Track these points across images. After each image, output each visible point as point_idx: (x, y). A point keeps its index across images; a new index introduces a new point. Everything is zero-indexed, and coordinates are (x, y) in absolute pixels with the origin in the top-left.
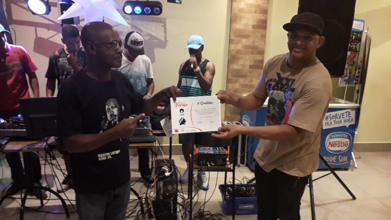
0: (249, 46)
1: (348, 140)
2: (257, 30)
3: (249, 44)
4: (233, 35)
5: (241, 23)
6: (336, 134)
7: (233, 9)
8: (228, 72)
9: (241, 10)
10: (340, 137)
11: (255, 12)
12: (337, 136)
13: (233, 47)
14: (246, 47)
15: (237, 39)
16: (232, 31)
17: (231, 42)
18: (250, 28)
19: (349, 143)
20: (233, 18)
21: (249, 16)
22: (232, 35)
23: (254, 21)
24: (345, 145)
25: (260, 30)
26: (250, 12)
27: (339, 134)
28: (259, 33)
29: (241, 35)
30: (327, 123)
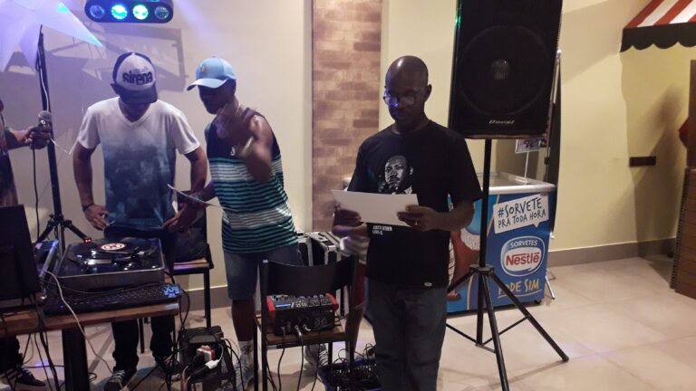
0: (351, 83)
1: (538, 250)
2: (363, 52)
3: (351, 80)
4: (320, 64)
5: (333, 39)
6: (518, 240)
7: (315, 11)
8: (313, 135)
9: (331, 15)
10: (525, 246)
11: (359, 19)
12: (519, 243)
13: (320, 85)
14: (345, 86)
15: (326, 70)
16: (316, 56)
17: (315, 76)
18: (350, 48)
19: (540, 255)
20: (316, 29)
21: (347, 25)
22: (317, 62)
23: (356, 36)
24: (534, 260)
25: (368, 53)
26: (349, 18)
27: (524, 240)
28: (367, 58)
29: (334, 62)
30: (502, 223)
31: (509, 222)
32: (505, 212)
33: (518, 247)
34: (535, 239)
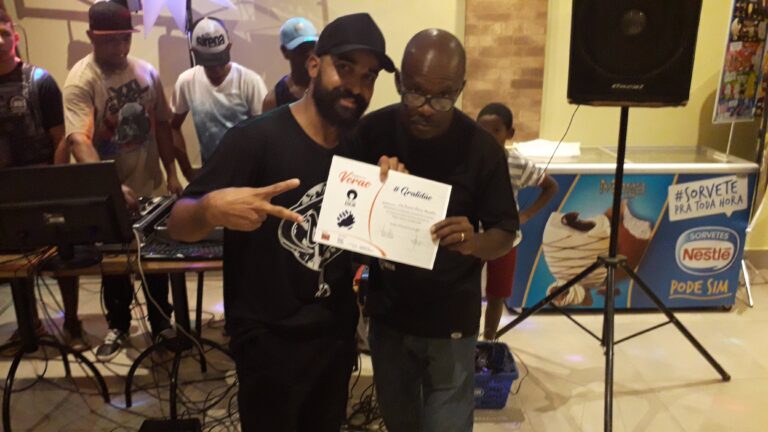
0: (511, 38)
1: (730, 245)
2: (525, 1)
3: (510, 34)
4: (474, 16)
6: (701, 231)
10: (711, 238)
12: (703, 235)
13: (473, 42)
14: (503, 41)
15: (481, 24)
16: (470, 8)
17: (468, 31)
19: (732, 252)
22: (470, 15)
24: (723, 256)
25: (532, 1)
27: (709, 231)
28: (530, 7)
29: (490, 14)
30: (680, 209)
31: (689, 207)
32: (684, 195)
33: (702, 239)
34: (726, 232)
